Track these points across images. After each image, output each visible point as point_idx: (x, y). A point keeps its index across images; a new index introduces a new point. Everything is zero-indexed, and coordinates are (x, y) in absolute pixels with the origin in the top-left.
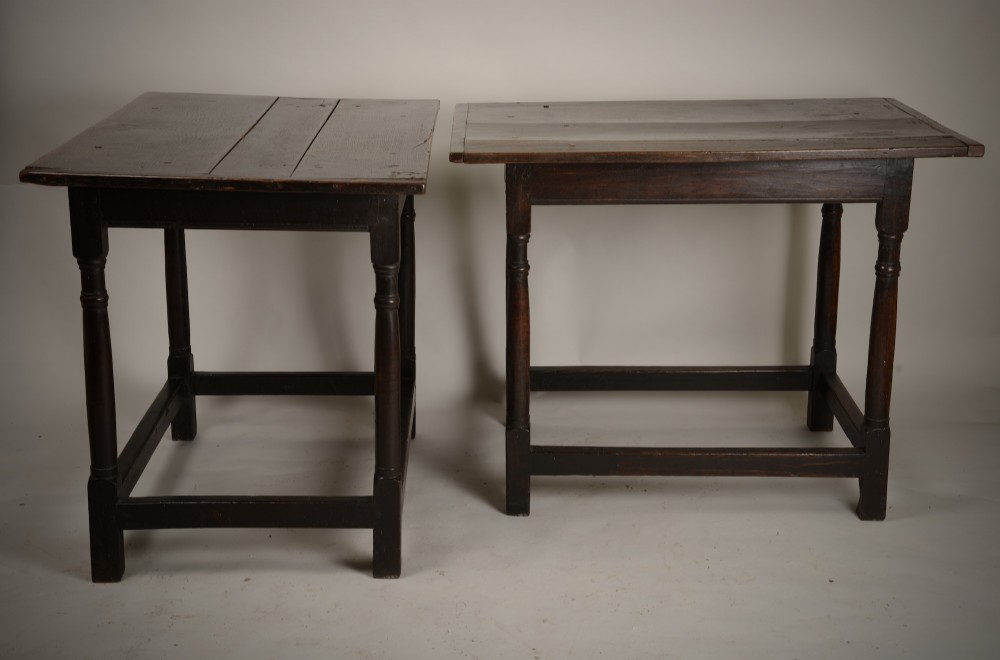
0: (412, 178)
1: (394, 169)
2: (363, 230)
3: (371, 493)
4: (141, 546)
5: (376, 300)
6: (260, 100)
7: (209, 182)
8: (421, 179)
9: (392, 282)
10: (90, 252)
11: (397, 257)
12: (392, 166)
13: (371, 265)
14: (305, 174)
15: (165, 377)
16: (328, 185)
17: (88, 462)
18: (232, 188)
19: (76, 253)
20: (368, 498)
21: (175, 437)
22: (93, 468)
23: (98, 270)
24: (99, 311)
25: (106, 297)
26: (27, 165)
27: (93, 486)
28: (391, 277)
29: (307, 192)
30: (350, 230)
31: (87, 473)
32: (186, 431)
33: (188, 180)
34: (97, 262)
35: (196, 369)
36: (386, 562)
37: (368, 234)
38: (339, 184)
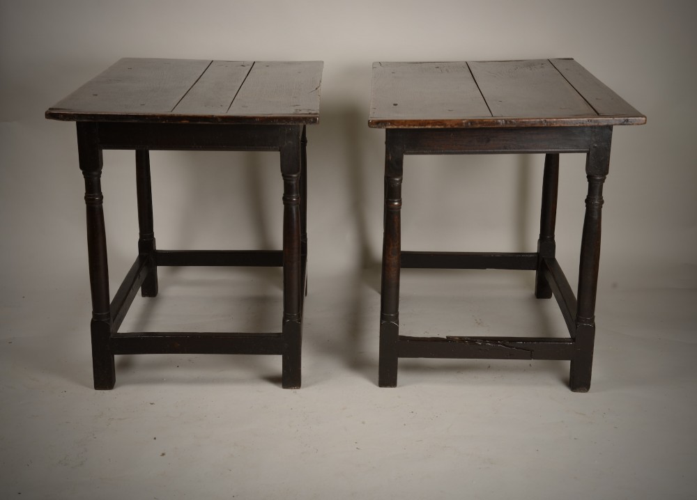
0: (310, 114)
1: (296, 108)
2: (275, 150)
3: (280, 331)
4: (126, 365)
5: (284, 198)
6: (202, 62)
7: (172, 118)
8: (316, 114)
9: (295, 187)
10: (91, 166)
11: (299, 168)
12: (294, 106)
13: (281, 174)
14: (235, 111)
15: (137, 253)
16: (252, 119)
17: (91, 309)
18: (187, 122)
19: (81, 167)
20: (279, 334)
21: (143, 295)
22: (94, 313)
23: (96, 178)
24: (97, 206)
25: (102, 197)
26: (51, 107)
27: (94, 325)
28: (294, 182)
29: (238, 123)
30: (267, 150)
31: (90, 317)
32: (151, 290)
33: (157, 116)
34: (95, 173)
35: (157, 248)
36: (291, 378)
37: (279, 153)
38: (260, 118)
